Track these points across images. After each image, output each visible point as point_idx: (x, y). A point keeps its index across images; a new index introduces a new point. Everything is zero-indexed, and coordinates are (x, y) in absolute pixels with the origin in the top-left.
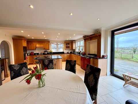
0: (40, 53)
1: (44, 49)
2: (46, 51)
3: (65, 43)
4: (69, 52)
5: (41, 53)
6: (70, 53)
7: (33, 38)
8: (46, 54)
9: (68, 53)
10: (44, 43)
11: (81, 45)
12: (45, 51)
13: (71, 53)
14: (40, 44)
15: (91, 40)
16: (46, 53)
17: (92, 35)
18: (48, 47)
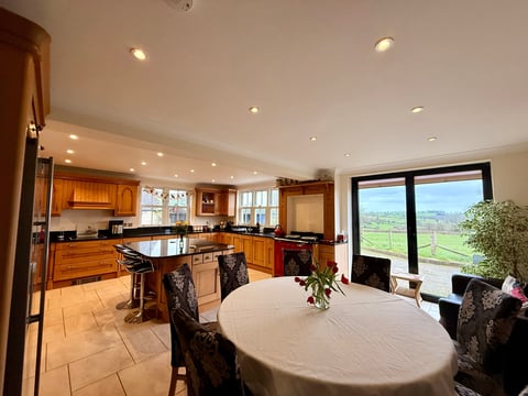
0: (81, 230)
1: (113, 213)
2: (121, 223)
3: (197, 191)
4: (212, 227)
5: (88, 232)
6: (214, 231)
7: (68, 161)
8: (117, 236)
9: (206, 230)
10: (112, 188)
11: (258, 204)
12: (111, 223)
13: (217, 229)
14: (96, 191)
15: (304, 194)
16: (120, 229)
17: (310, 182)
18: (128, 206)
